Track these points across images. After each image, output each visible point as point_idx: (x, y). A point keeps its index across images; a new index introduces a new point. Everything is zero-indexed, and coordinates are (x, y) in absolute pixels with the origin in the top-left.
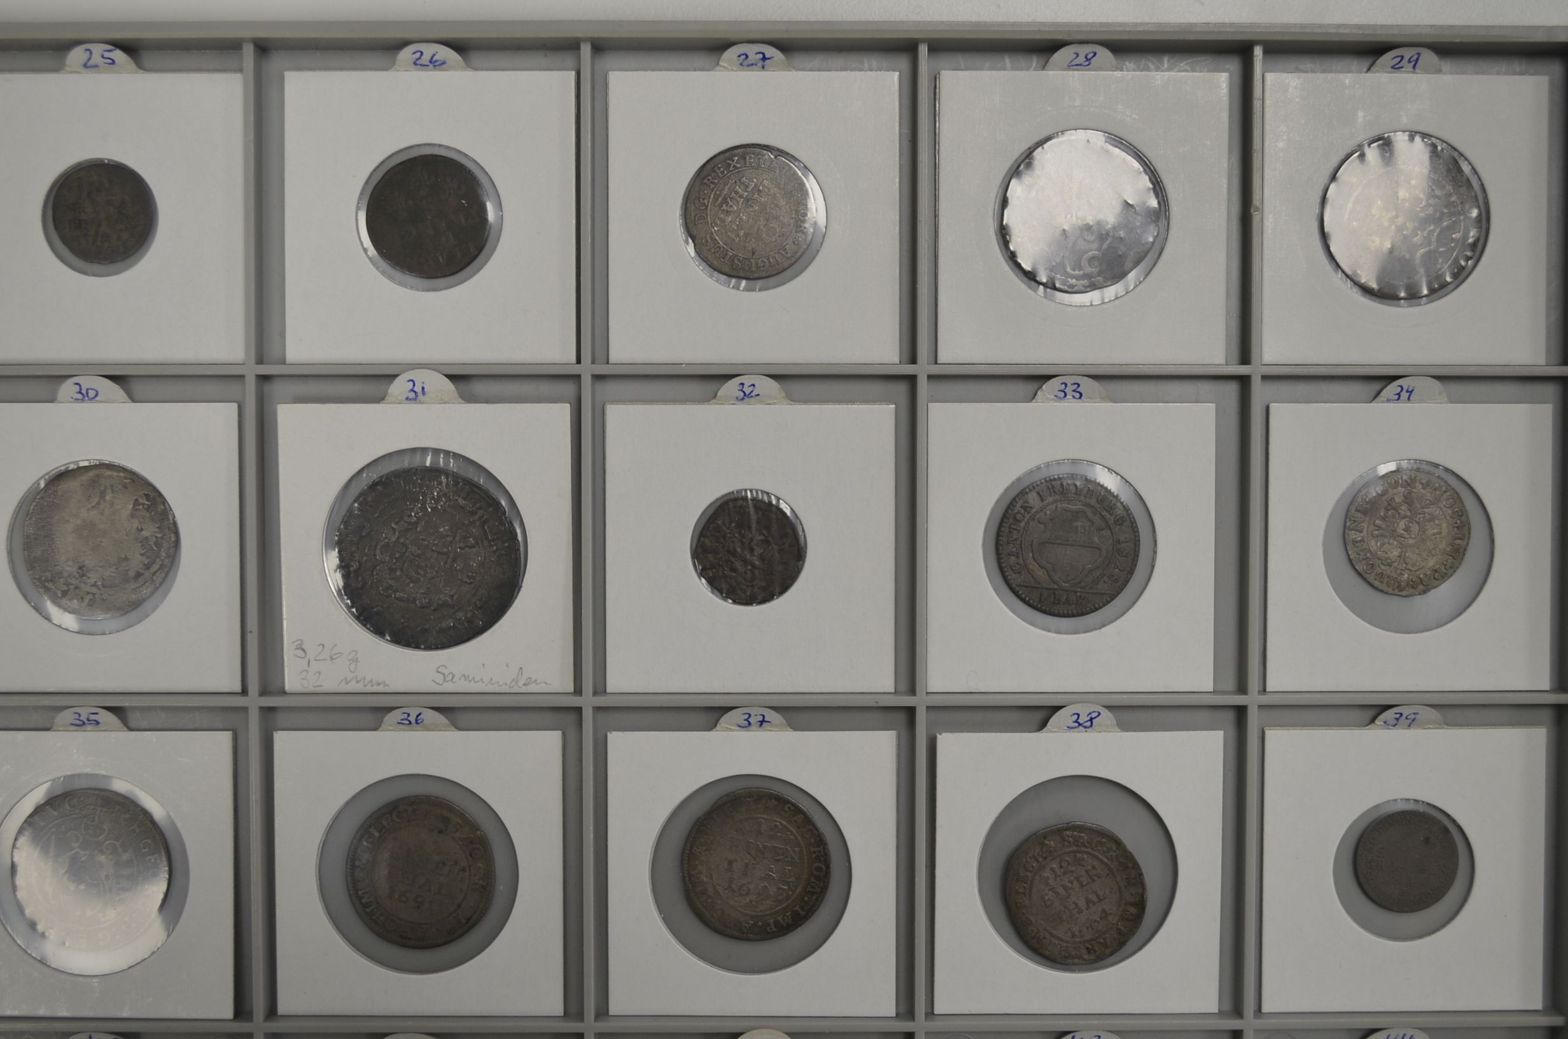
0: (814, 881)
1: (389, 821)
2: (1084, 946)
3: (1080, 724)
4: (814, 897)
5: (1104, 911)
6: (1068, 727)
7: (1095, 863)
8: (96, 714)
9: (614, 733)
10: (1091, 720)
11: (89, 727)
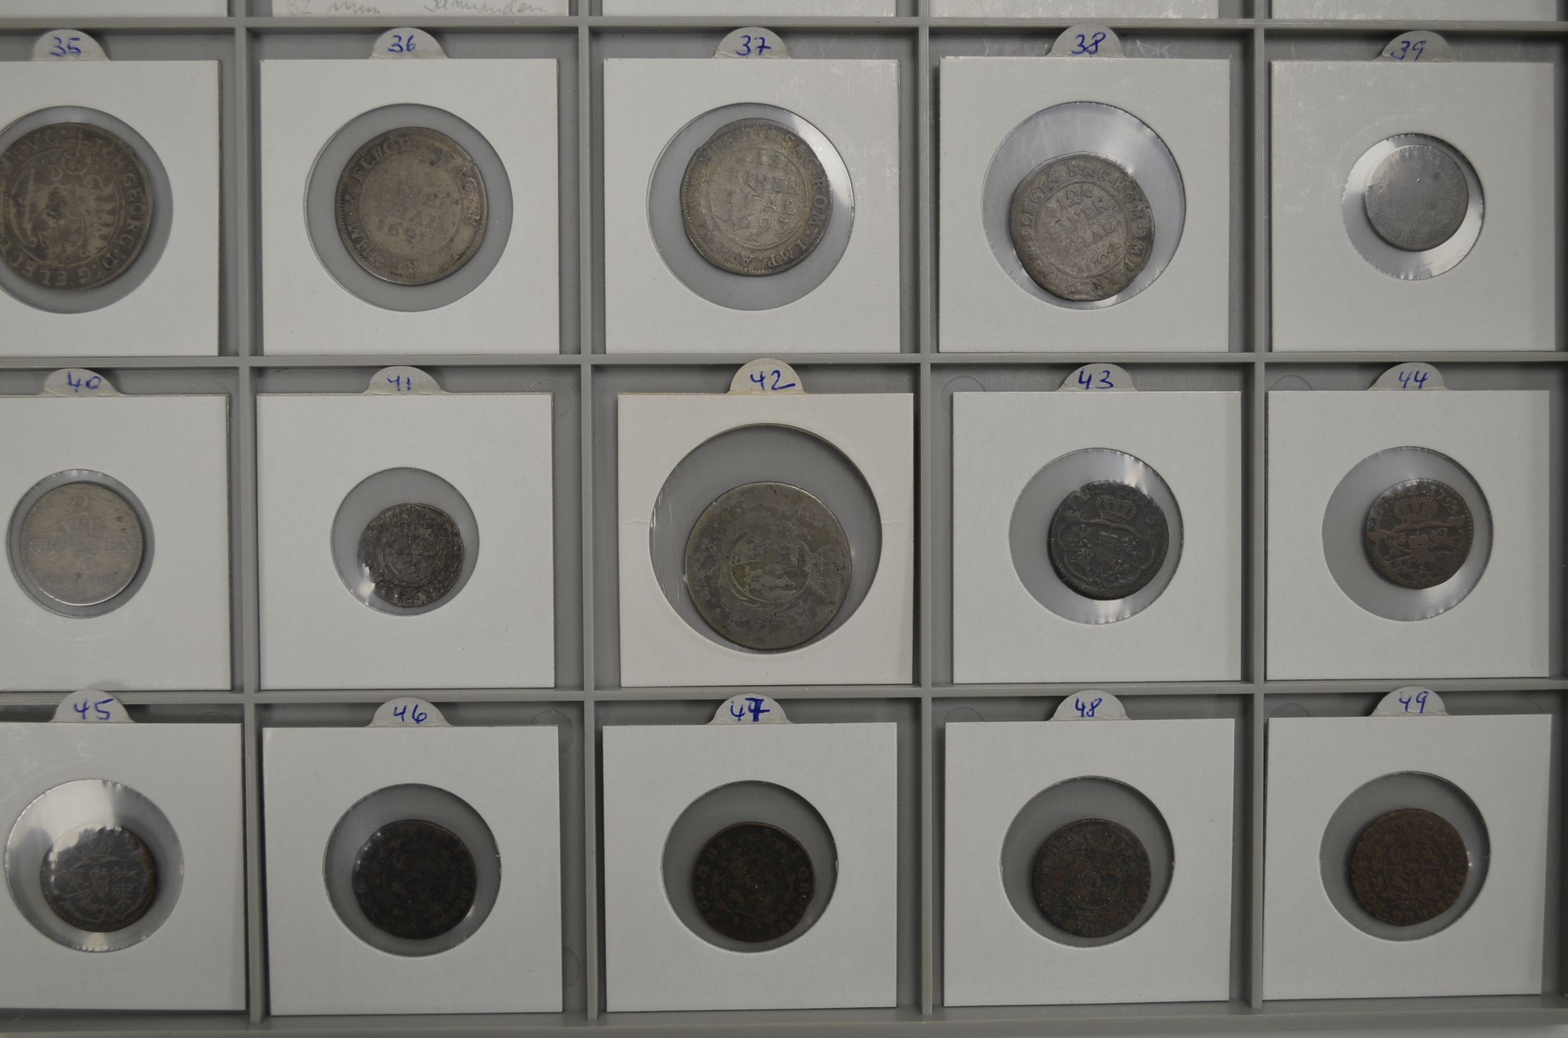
0: (816, 213)
1: (380, 153)
2: (1092, 281)
3: (1085, 49)
4: (816, 231)
5: (1111, 245)
6: (1073, 52)
7: (1102, 193)
8: (77, 39)
9: (610, 60)
10: (1096, 43)
11: (70, 57)
